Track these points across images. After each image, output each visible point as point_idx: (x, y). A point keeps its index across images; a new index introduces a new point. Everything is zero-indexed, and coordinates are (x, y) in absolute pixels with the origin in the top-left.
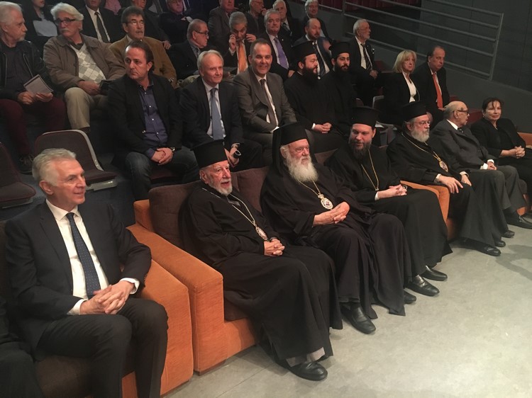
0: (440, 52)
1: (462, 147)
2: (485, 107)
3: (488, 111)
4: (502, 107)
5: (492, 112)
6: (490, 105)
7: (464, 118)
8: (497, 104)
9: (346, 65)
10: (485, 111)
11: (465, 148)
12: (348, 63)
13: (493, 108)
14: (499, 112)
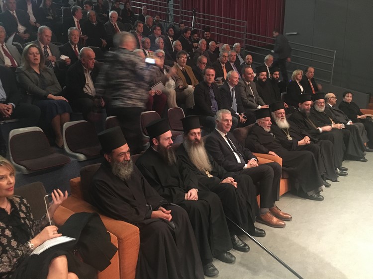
0: (312, 69)
1: (336, 115)
2: (344, 96)
3: (346, 98)
4: (352, 97)
5: (348, 98)
6: (347, 95)
7: (334, 101)
8: (350, 95)
9: (277, 77)
10: (344, 97)
11: (338, 115)
12: (278, 76)
13: (348, 97)
14: (351, 98)
